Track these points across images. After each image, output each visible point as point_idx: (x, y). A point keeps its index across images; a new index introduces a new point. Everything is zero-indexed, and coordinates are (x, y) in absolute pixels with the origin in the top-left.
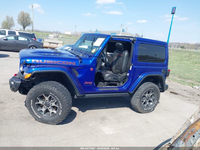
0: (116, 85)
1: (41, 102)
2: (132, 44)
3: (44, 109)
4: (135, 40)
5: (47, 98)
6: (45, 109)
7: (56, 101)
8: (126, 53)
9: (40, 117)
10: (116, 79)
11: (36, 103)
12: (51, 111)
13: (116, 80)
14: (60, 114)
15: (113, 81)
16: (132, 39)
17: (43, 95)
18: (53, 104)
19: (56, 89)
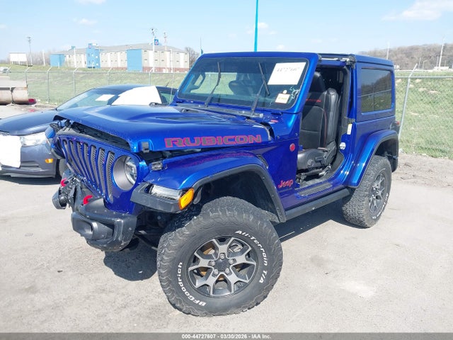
0: (317, 176)
1: (203, 263)
2: (348, 71)
3: (211, 281)
4: (354, 62)
5: (223, 248)
6: (216, 279)
7: (250, 249)
8: (333, 96)
9: (205, 304)
10: (320, 161)
11: (190, 269)
12: (233, 278)
13: (319, 164)
14: (261, 281)
15: (313, 168)
16: (348, 60)
17: (214, 240)
18: (241, 259)
19: (252, 218)
